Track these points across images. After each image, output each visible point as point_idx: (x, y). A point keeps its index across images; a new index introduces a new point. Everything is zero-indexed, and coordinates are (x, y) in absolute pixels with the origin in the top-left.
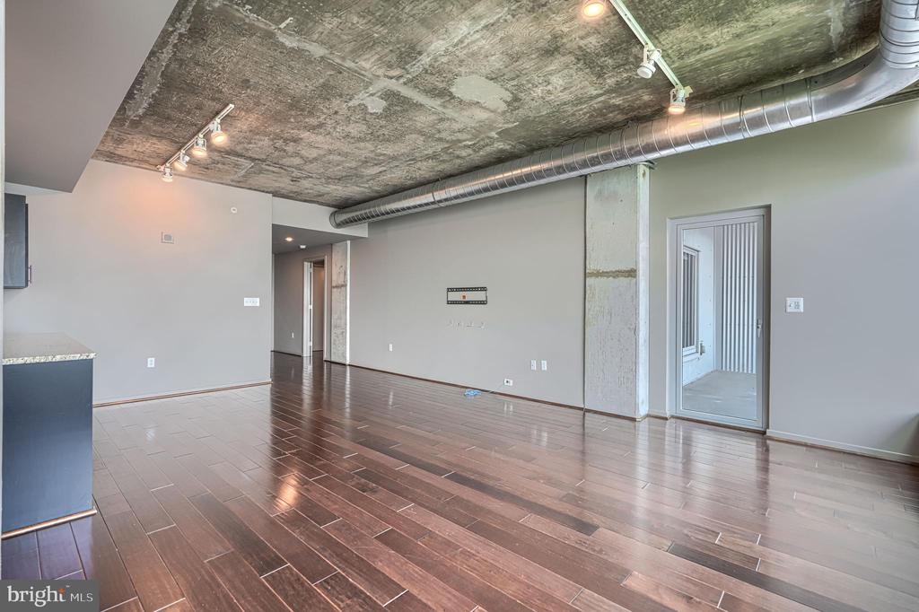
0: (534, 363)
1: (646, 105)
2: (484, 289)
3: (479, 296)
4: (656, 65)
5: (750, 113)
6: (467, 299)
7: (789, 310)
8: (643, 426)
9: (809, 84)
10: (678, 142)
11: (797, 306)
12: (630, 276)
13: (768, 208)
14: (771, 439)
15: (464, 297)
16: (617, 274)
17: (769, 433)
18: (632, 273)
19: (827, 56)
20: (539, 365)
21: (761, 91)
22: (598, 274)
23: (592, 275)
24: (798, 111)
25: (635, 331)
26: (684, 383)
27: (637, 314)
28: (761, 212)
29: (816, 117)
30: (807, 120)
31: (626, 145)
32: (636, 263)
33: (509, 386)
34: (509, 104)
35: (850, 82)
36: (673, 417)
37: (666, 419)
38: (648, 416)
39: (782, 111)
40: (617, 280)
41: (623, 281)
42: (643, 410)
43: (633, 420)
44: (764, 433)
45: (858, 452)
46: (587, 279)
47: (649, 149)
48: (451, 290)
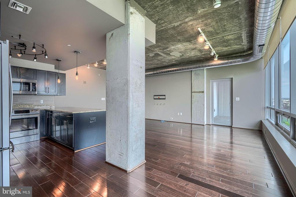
0: (178, 113)
1: (209, 57)
2: (165, 95)
3: (163, 97)
4: (214, 53)
5: (230, 61)
6: (160, 98)
7: (236, 100)
8: (205, 127)
9: (240, 57)
10: (215, 65)
11: (238, 99)
12: (202, 93)
13: (232, 78)
14: (233, 127)
15: (159, 98)
16: (200, 92)
17: (233, 126)
18: (203, 92)
19: (244, 52)
20: (180, 114)
21: (232, 57)
22: (195, 92)
23: (193, 92)
24: (239, 62)
25: (204, 105)
26: (214, 117)
27: (204, 101)
28: (231, 79)
29: (242, 63)
30: (240, 63)
31: (204, 65)
32: (204, 90)
33: (172, 119)
34: (180, 56)
35: (248, 58)
36: (212, 124)
37: (210, 125)
38: (206, 124)
39: (236, 61)
40: (199, 94)
41: (201, 94)
42: (205, 123)
43: (204, 125)
44: (232, 126)
45: (250, 129)
46: (192, 93)
47: (209, 66)
48: (155, 96)
